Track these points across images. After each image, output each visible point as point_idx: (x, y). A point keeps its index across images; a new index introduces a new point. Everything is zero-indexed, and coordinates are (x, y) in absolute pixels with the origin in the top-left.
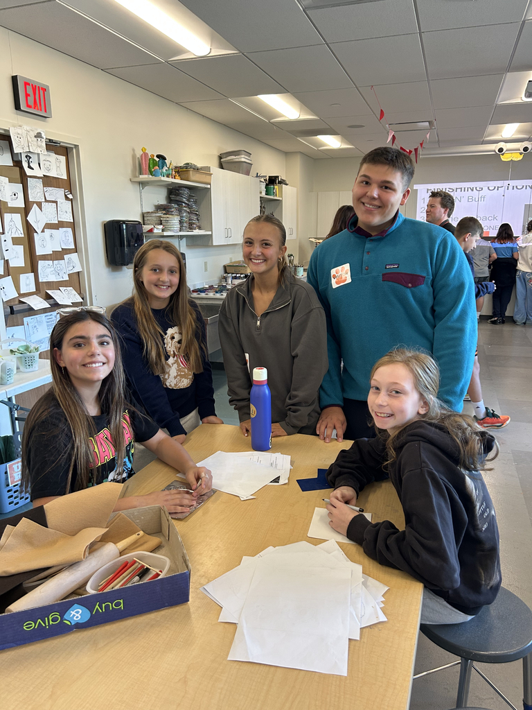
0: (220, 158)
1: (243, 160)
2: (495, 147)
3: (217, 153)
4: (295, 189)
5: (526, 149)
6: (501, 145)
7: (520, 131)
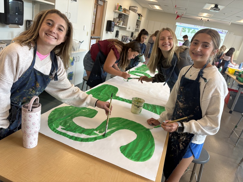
0: (130, 7)
1: (136, 9)
2: (200, 18)
3: (129, 6)
4: (144, 18)
5: (208, 20)
6: (202, 18)
7: (207, 15)
